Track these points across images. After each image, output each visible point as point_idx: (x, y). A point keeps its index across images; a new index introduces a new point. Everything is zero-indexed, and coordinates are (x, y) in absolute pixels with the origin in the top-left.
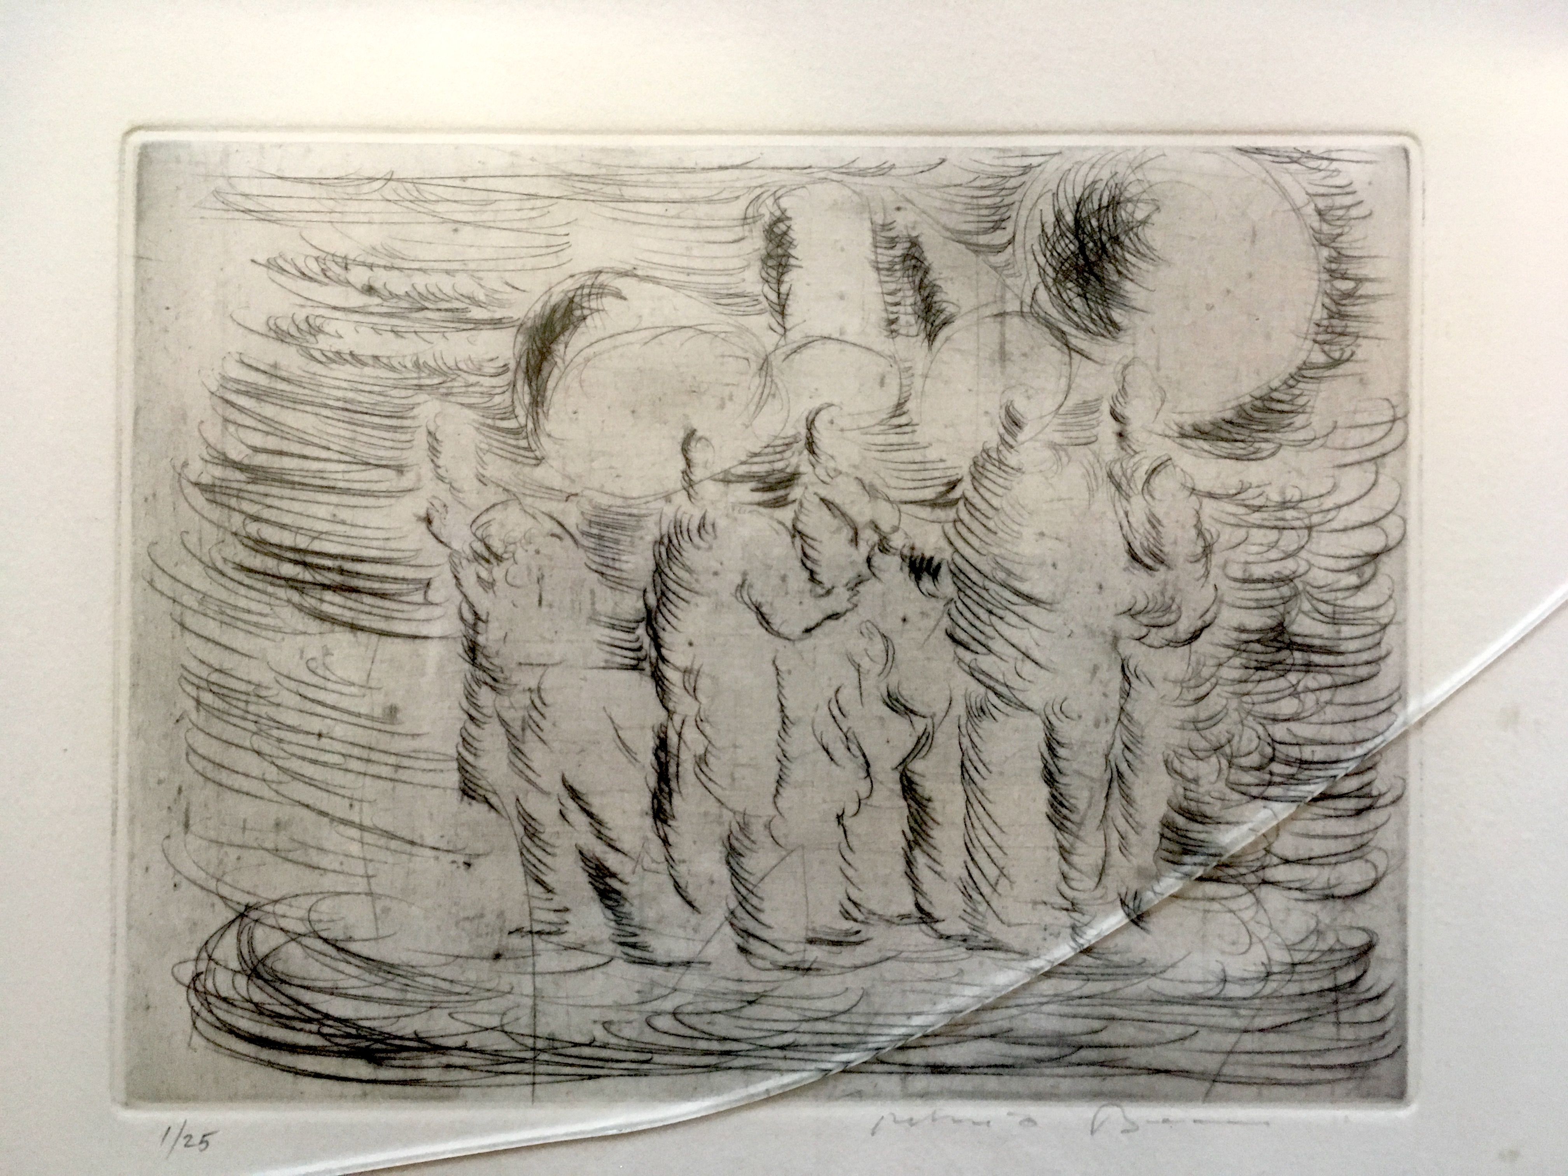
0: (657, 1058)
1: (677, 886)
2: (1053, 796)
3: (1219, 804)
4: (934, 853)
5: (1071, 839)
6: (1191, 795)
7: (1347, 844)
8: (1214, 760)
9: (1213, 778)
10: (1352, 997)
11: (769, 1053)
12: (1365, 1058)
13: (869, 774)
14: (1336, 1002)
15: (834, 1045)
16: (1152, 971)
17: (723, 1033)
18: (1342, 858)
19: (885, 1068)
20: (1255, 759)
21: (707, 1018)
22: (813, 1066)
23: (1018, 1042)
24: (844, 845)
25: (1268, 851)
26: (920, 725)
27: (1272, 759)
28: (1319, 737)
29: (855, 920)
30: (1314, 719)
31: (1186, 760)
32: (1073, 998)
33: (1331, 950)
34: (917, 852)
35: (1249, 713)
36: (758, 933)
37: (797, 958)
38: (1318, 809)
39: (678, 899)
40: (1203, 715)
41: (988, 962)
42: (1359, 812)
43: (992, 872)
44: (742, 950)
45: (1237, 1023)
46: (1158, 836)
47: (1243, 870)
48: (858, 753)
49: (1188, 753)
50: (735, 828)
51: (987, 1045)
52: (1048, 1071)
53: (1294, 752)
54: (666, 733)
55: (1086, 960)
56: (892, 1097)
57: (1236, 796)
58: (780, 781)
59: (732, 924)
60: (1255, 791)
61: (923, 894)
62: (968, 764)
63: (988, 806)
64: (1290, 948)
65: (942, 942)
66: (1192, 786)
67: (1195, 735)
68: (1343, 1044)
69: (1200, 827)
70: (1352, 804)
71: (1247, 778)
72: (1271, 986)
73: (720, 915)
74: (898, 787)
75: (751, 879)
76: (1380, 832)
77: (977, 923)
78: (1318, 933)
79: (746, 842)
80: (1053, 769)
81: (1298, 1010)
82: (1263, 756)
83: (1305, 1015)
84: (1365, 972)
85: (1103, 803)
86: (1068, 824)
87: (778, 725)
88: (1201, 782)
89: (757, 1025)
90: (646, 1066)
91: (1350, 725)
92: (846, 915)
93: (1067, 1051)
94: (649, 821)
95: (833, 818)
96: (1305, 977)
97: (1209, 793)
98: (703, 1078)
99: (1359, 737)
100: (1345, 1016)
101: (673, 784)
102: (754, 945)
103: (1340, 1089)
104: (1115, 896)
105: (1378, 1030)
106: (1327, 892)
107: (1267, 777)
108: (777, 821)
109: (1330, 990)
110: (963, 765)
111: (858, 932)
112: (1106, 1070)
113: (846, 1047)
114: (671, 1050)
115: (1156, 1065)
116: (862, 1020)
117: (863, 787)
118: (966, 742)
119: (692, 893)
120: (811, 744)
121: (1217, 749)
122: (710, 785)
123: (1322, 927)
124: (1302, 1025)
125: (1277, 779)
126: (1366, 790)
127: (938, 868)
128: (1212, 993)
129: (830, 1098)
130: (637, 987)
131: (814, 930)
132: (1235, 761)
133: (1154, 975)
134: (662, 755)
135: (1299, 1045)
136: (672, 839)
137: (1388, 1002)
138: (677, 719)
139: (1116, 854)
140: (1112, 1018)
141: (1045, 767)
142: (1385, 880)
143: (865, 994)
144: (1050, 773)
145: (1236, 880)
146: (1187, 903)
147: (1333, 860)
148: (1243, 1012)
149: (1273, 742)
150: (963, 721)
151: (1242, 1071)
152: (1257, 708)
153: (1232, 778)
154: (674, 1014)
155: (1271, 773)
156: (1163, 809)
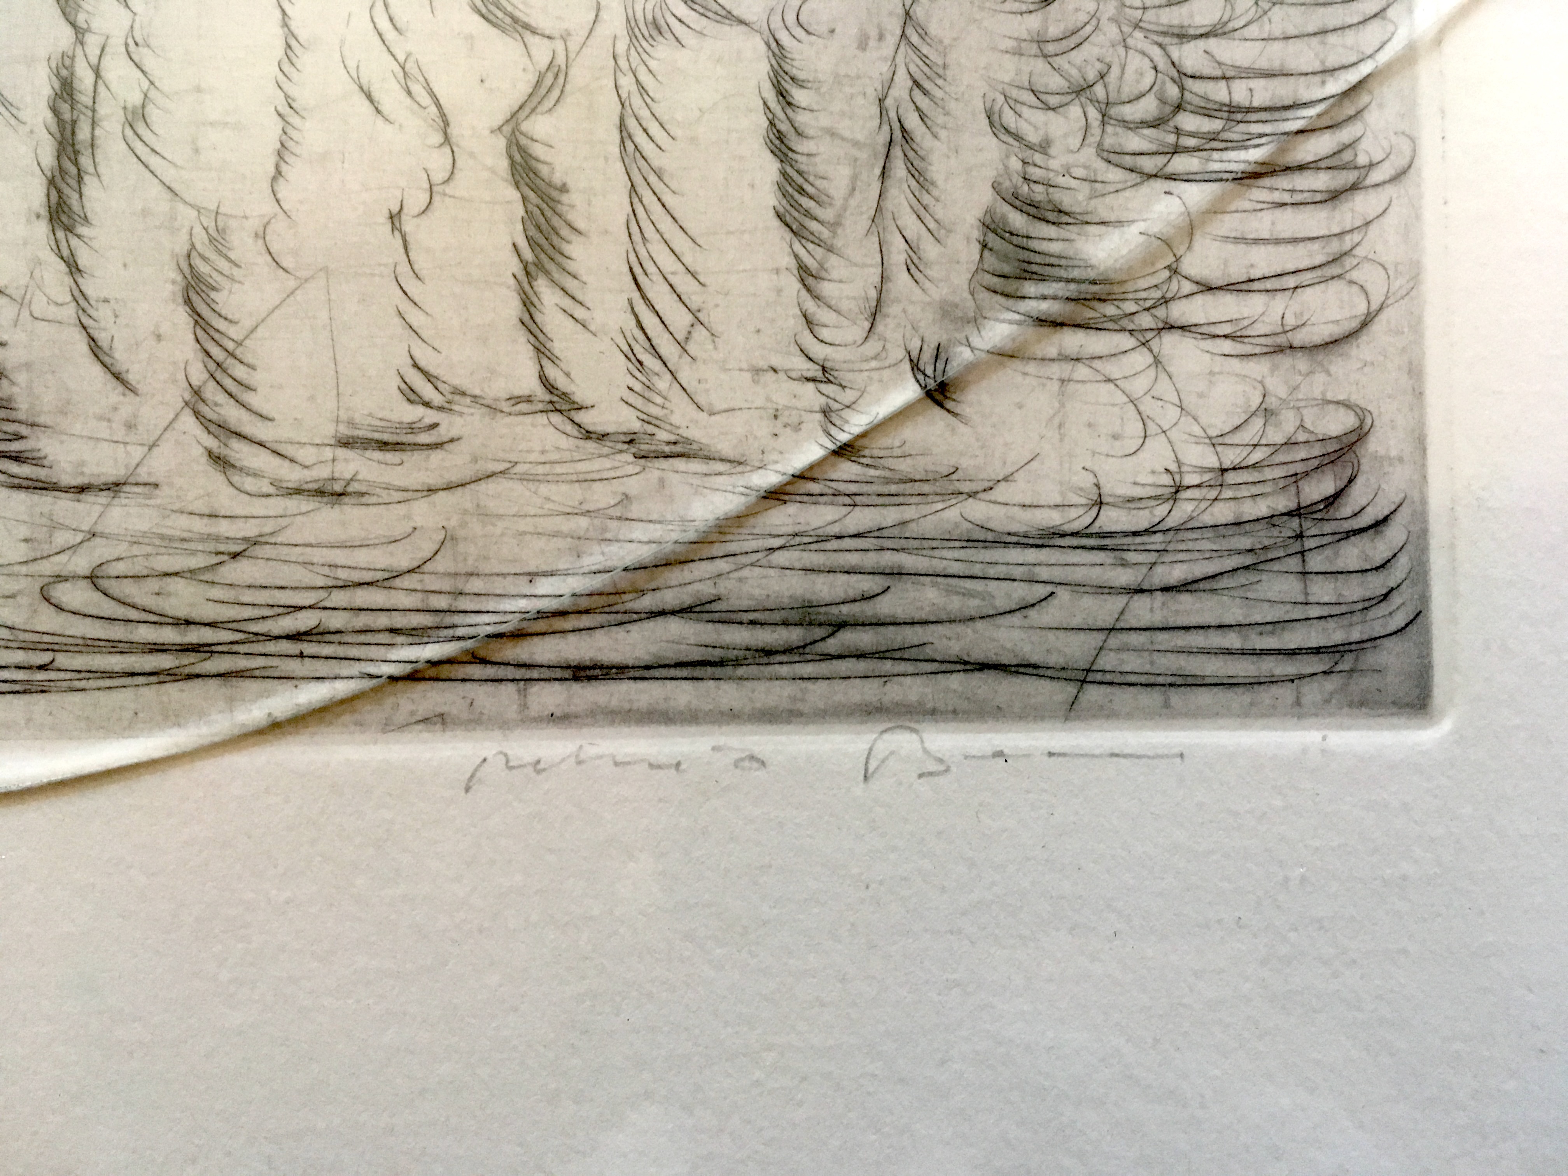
0: (62, 660)
1: (96, 349)
2: (784, 174)
3: (1085, 189)
4: (571, 284)
5: (819, 252)
6: (1035, 173)
7: (1317, 254)
8: (1075, 111)
9: (1075, 142)
10: (1328, 528)
11: (271, 647)
12: (1356, 635)
13: (447, 139)
14: (1300, 536)
15: (393, 631)
16: (966, 487)
17: (182, 612)
18: (1307, 277)
19: (490, 671)
20: (1148, 107)
21: (154, 585)
22: (356, 668)
23: (728, 619)
24: (404, 268)
25: (1174, 270)
26: (542, 52)
27: (1179, 108)
28: (1263, 64)
29: (427, 404)
30: (1253, 31)
31: (1026, 111)
32: (826, 539)
33: (1290, 443)
34: (542, 284)
35: (1136, 26)
36: (247, 430)
37: (323, 472)
38: (1259, 193)
39: (97, 369)
40: (1054, 31)
41: (674, 479)
42: (1334, 196)
43: (679, 319)
44: (219, 461)
45: (1124, 577)
46: (976, 248)
47: (1130, 307)
48: (426, 100)
49: (1030, 98)
50: (200, 238)
51: (675, 627)
52: (784, 670)
53: (1219, 92)
54: (71, 69)
55: (847, 469)
56: (504, 725)
57: (1114, 175)
58: (282, 152)
59: (197, 414)
60: (1149, 164)
61: (553, 359)
62: (631, 123)
63: (668, 198)
64: (1215, 442)
65: (591, 446)
66: (1038, 158)
67: (1040, 65)
68: (1315, 612)
69: (1051, 231)
70: (1321, 181)
71: (1135, 142)
72: (1184, 509)
73: (176, 395)
74: (504, 164)
75: (233, 332)
76: (1373, 229)
77: (654, 410)
78: (1267, 413)
79: (223, 265)
80: (784, 127)
81: (1231, 552)
82: (1162, 101)
83: (1248, 560)
84: (1351, 481)
85: (876, 186)
86: (814, 226)
87: (279, 51)
88: (1052, 151)
89: (248, 596)
90: (41, 676)
91: (1314, 41)
92: (411, 395)
93: (819, 632)
94: (42, 228)
95: (382, 219)
96: (1245, 492)
97: (1067, 172)
98: (150, 694)
99: (1332, 61)
100: (1316, 562)
101: (85, 161)
102: (240, 452)
103: (1312, 691)
104: (901, 354)
105: (1376, 584)
106: (1281, 340)
107: (1171, 139)
108: (279, 226)
109: (1289, 514)
110: (622, 126)
111: (435, 426)
112: (888, 666)
113: (417, 635)
114: (91, 645)
115: (977, 655)
116: (446, 585)
117: (439, 163)
118: (627, 83)
119: (121, 357)
120: (341, 83)
121: (1081, 90)
122: (154, 161)
123: (1272, 402)
124: (1242, 578)
125: (1192, 142)
126: (1347, 156)
127: (580, 313)
128: (1076, 526)
129: (388, 727)
130: (23, 531)
131: (351, 423)
132: (1113, 111)
133: (972, 495)
134: (65, 108)
135: (1235, 613)
136: (84, 258)
137: (1395, 534)
138: (93, 42)
139: (901, 280)
140: (898, 573)
141: (772, 123)
142: (1383, 317)
143: (448, 539)
144: (780, 136)
145: (1116, 324)
146: (1031, 368)
147: (1291, 282)
148: (1132, 557)
149: (1182, 76)
150: (622, 47)
151: (1133, 663)
152: (1150, 15)
153: (1109, 142)
154: (93, 578)
155: (1178, 131)
156: (984, 197)
